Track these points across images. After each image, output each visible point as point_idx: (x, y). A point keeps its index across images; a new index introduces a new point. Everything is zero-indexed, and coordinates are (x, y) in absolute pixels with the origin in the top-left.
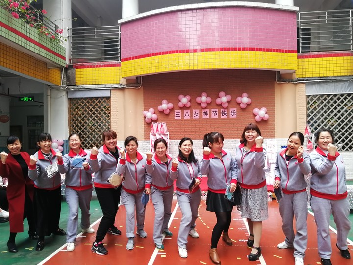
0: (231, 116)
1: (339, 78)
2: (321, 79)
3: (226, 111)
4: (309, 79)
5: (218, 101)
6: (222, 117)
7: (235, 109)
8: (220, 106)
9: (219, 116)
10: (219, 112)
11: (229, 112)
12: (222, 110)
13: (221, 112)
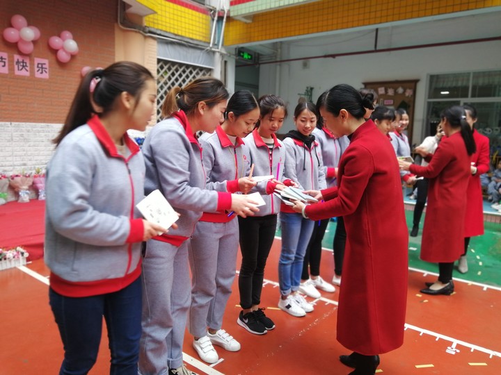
0: (38, 75)
1: (195, 42)
2: (177, 37)
3: (27, 61)
4: (162, 33)
6: (17, 73)
7: (46, 61)
8: (14, 47)
9: (11, 69)
10: (11, 61)
11: (32, 64)
12: (17, 57)
13: (16, 60)
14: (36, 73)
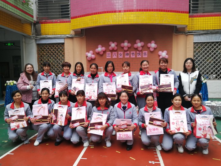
1: (216, 31)
2: (204, 31)
3: (141, 53)
4: (196, 31)
5: (135, 46)
6: (138, 57)
7: (147, 52)
8: (136, 49)
9: (136, 56)
10: (136, 54)
11: (142, 54)
12: (138, 52)
13: (137, 53)
14: (143, 56)
